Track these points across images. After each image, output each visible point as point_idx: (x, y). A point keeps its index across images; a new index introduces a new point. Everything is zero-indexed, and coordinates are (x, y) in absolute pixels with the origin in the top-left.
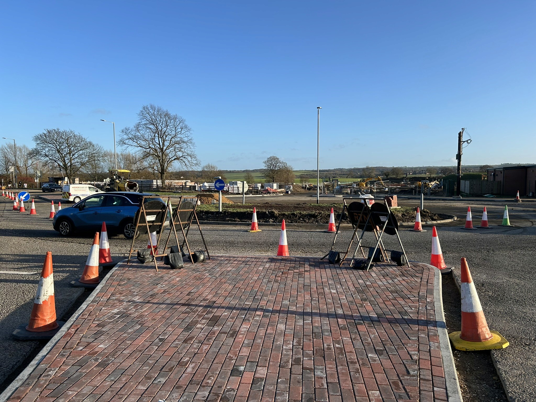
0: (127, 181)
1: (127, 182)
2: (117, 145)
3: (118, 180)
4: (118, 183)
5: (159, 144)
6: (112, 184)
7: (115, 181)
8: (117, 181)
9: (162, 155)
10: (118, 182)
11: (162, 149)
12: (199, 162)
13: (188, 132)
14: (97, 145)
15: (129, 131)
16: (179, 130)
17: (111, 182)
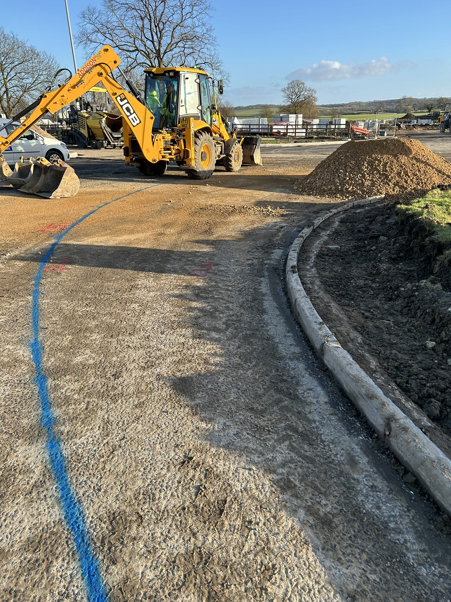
0: (105, 113)
1: (106, 116)
2: (76, 44)
3: (85, 111)
4: (87, 118)
5: (153, 42)
6: (75, 121)
7: (79, 113)
8: (84, 113)
9: (159, 64)
10: (87, 115)
11: (158, 52)
12: (225, 77)
13: (204, 15)
14: (45, 53)
15: (94, 15)
16: (188, 9)
17: (72, 118)
